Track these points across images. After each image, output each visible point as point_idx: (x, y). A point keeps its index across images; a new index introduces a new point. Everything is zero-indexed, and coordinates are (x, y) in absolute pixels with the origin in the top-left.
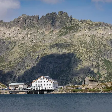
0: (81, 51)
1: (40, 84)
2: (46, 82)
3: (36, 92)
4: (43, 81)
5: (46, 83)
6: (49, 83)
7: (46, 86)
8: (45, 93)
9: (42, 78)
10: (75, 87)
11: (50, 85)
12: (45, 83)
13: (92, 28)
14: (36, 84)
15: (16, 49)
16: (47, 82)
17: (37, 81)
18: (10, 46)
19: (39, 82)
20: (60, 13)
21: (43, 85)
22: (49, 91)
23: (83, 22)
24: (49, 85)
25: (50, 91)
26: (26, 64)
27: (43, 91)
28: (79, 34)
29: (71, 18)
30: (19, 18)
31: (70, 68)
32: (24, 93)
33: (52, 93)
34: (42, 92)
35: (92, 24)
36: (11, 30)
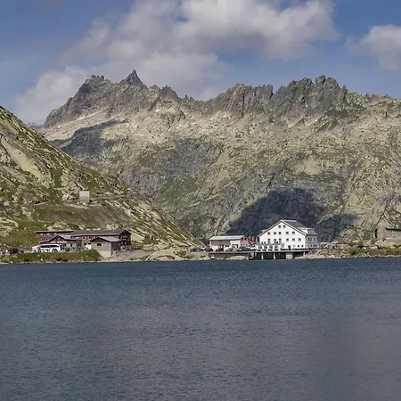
0: (368, 164)
1: (277, 237)
2: (290, 233)
3: (268, 256)
4: (283, 231)
5: (290, 236)
6: (298, 235)
7: (291, 243)
8: (289, 257)
9: (282, 224)
10: (355, 244)
11: (300, 239)
12: (287, 237)
13: (392, 112)
14: (269, 237)
15: (224, 160)
16: (293, 232)
17: (272, 231)
18: (210, 155)
19: (275, 233)
20: (320, 80)
21: (283, 241)
22: (296, 254)
23: (370, 100)
24: (297, 240)
25: (300, 254)
26: (245, 194)
27: (284, 254)
28: (363, 127)
29: (345, 91)
30: (230, 92)
31: (343, 202)
32: (241, 258)
33: (304, 256)
34: (282, 255)
35: (392, 105)
36: (212, 119)
